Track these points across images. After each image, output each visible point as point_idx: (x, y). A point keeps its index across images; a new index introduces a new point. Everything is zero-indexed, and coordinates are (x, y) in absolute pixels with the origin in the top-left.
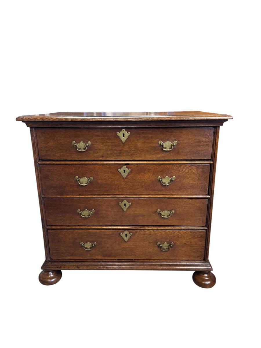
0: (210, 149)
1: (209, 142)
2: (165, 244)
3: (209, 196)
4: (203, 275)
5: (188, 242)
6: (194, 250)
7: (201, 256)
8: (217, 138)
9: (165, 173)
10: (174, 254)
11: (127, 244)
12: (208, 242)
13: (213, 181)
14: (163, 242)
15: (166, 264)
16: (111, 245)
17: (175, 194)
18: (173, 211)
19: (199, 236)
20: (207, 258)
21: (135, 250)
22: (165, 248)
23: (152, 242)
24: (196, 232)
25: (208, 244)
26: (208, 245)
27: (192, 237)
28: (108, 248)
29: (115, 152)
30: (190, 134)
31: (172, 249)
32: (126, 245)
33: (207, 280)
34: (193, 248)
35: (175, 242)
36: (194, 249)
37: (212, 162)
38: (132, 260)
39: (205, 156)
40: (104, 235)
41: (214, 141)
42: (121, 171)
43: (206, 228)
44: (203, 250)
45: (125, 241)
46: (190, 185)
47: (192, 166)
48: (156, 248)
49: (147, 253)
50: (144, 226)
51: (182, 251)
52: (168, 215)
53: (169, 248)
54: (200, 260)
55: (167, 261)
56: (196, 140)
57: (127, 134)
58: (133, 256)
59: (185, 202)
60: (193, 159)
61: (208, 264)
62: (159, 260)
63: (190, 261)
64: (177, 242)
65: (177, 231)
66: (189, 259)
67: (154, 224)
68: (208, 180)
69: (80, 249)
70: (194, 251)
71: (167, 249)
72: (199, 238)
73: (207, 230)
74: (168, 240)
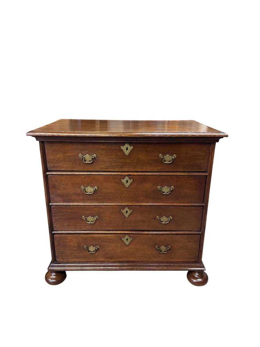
1: (205, 156)
2: (163, 247)
5: (184, 245)
6: (190, 253)
7: (195, 258)
8: (212, 153)
9: (165, 183)
10: (171, 256)
11: (128, 247)
12: (202, 246)
13: (208, 191)
14: (160, 246)
15: (163, 264)
16: (113, 248)
17: (173, 202)
18: (171, 217)
20: (201, 259)
21: (136, 253)
22: (163, 251)
23: (151, 246)
24: (192, 236)
27: (188, 241)
28: (110, 251)
29: (119, 164)
31: (170, 252)
32: (126, 249)
34: (188, 251)
35: (172, 245)
37: (207, 174)
38: (133, 261)
39: (201, 168)
40: (107, 239)
42: (124, 181)
43: (200, 233)
44: (197, 252)
45: (126, 245)
46: (188, 194)
47: (190, 177)
48: (155, 251)
49: (146, 255)
50: (144, 231)
51: (179, 253)
52: (166, 221)
53: (166, 251)
54: (194, 261)
55: (165, 262)
56: (193, 154)
57: (130, 148)
58: (134, 258)
59: (183, 209)
60: (190, 171)
63: (185, 262)
64: (174, 246)
65: (175, 236)
66: (184, 260)
67: (153, 229)
68: (204, 189)
69: (84, 252)
72: (194, 241)
73: (202, 235)
74: (166, 244)
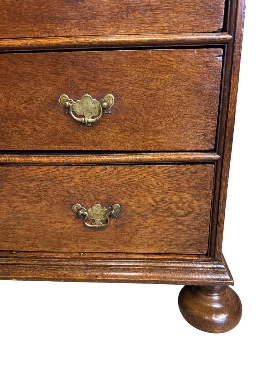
2: (95, 208)
3: (230, 36)
4: (204, 296)
5: (161, 201)
6: (181, 226)
7: (201, 243)
10: (125, 237)
12: (221, 201)
14: (88, 203)
15: (100, 264)
18: (110, 99)
19: (194, 183)
20: (217, 250)
21: (14, 225)
22: (98, 219)
23: (57, 203)
24: (184, 169)
25: (221, 208)
26: (220, 211)
27: (173, 186)
31: (118, 222)
33: (218, 312)
34: (175, 219)
35: (123, 202)
36: (179, 222)
38: (11, 252)
43: (216, 156)
44: (205, 224)
48: (72, 220)
49: (47, 235)
51: (146, 228)
53: (106, 222)
54: (198, 255)
55: (105, 256)
58: (13, 242)
61: (219, 266)
62: (84, 253)
63: (169, 257)
64: (130, 203)
65: (128, 168)
66: (165, 250)
70: (178, 230)
71: (101, 221)
72: (194, 187)
73: (220, 165)
74: (103, 197)
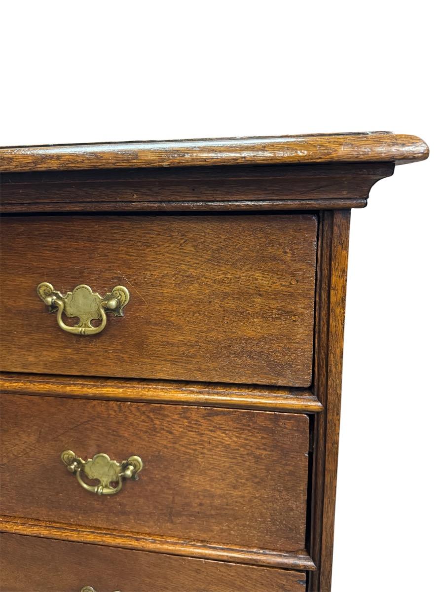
0: (303, 332)
1: (291, 295)
3: (312, 564)
8: (334, 279)
9: (93, 436)
13: (326, 501)
17: (148, 530)
30: (187, 249)
37: (315, 405)
39: (277, 368)
41: (318, 289)
46: (217, 502)
47: (217, 414)
56: (221, 282)
59: (197, 571)
60: (216, 380)
68: (303, 486)
